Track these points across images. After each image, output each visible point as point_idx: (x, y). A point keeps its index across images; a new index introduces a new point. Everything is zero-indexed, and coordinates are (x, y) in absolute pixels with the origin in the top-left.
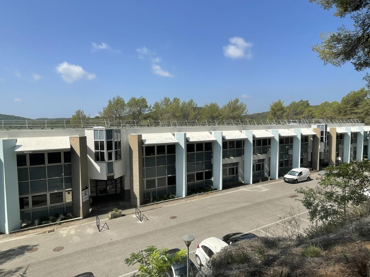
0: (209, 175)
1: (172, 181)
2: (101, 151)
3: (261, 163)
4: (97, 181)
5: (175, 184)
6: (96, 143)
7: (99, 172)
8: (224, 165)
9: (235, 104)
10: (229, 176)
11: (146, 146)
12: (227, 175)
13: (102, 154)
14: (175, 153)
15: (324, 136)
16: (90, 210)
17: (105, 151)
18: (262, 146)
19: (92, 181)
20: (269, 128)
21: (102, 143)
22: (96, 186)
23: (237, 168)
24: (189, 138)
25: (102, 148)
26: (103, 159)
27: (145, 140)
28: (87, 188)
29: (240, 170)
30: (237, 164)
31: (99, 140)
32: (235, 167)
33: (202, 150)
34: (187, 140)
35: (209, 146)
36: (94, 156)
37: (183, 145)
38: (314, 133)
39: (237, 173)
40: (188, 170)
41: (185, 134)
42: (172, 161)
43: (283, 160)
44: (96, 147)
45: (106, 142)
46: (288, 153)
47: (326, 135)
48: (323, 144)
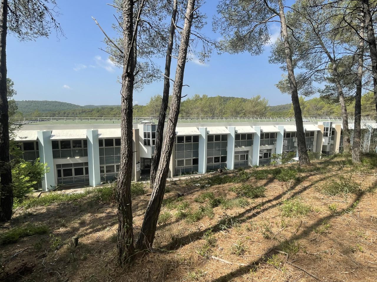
0: (224, 159)
1: (196, 161)
2: (148, 139)
3: (268, 152)
4: (144, 159)
5: (198, 164)
6: (145, 134)
7: (147, 153)
8: (236, 153)
9: (257, 100)
10: (240, 161)
11: (178, 136)
12: (238, 160)
13: (149, 141)
14: (198, 141)
15: (329, 132)
16: (141, 177)
17: (151, 139)
18: (270, 139)
19: (142, 158)
20: (277, 124)
21: (149, 134)
22: (144, 162)
23: (247, 155)
24: (209, 131)
25: (149, 137)
26: (149, 144)
27: (177, 132)
28: (139, 163)
29: (250, 157)
30: (247, 152)
31: (147, 132)
32: (246, 154)
33: (220, 140)
34: (207, 133)
35: (224, 138)
36: (143, 142)
37: (204, 136)
38: (319, 129)
39: (247, 159)
40: (208, 154)
41: (206, 129)
42: (196, 147)
43: (288, 150)
44: (145, 136)
45: (151, 133)
46: (294, 145)
47: (330, 131)
48: (327, 138)
